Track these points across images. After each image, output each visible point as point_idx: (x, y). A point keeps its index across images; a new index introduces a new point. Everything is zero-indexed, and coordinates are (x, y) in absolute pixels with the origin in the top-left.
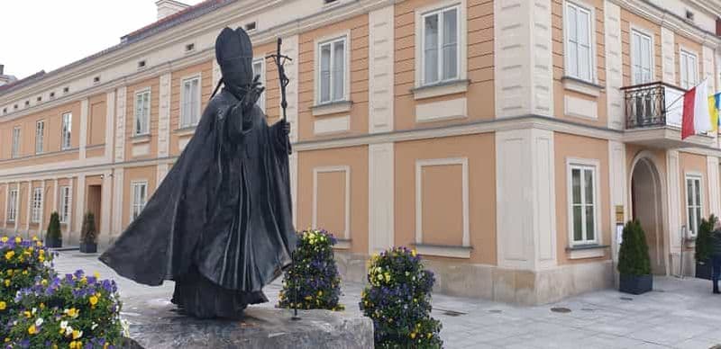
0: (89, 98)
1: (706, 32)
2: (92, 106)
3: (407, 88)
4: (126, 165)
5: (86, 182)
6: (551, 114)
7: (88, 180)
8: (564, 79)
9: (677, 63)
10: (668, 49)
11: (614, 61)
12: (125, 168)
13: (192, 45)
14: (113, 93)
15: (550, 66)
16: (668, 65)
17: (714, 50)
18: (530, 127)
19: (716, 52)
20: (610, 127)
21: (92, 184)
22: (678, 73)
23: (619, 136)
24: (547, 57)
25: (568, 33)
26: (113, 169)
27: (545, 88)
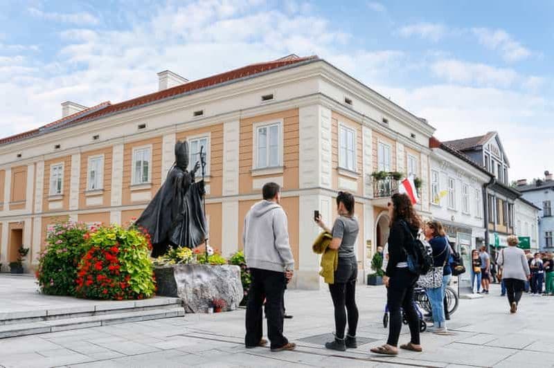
0: (12, 169)
1: (423, 146)
2: (14, 175)
3: (247, 170)
4: (42, 215)
5: (9, 227)
6: (330, 187)
7: (12, 225)
8: (338, 169)
9: (406, 162)
10: (401, 154)
11: (368, 160)
12: (42, 217)
13: (98, 136)
14: (33, 166)
15: (330, 161)
16: (401, 163)
17: (428, 156)
18: (318, 194)
19: (429, 158)
20: (365, 196)
21: (15, 228)
22: (406, 168)
23: (370, 202)
24: (328, 156)
25: (342, 143)
26: (33, 218)
27: (327, 173)
